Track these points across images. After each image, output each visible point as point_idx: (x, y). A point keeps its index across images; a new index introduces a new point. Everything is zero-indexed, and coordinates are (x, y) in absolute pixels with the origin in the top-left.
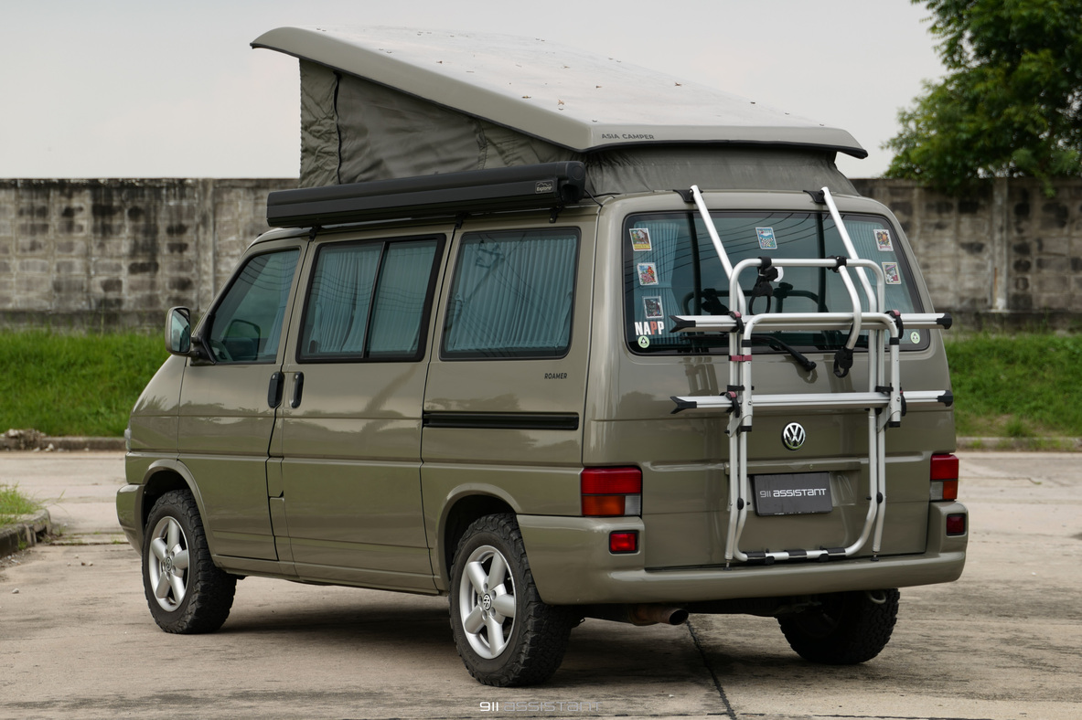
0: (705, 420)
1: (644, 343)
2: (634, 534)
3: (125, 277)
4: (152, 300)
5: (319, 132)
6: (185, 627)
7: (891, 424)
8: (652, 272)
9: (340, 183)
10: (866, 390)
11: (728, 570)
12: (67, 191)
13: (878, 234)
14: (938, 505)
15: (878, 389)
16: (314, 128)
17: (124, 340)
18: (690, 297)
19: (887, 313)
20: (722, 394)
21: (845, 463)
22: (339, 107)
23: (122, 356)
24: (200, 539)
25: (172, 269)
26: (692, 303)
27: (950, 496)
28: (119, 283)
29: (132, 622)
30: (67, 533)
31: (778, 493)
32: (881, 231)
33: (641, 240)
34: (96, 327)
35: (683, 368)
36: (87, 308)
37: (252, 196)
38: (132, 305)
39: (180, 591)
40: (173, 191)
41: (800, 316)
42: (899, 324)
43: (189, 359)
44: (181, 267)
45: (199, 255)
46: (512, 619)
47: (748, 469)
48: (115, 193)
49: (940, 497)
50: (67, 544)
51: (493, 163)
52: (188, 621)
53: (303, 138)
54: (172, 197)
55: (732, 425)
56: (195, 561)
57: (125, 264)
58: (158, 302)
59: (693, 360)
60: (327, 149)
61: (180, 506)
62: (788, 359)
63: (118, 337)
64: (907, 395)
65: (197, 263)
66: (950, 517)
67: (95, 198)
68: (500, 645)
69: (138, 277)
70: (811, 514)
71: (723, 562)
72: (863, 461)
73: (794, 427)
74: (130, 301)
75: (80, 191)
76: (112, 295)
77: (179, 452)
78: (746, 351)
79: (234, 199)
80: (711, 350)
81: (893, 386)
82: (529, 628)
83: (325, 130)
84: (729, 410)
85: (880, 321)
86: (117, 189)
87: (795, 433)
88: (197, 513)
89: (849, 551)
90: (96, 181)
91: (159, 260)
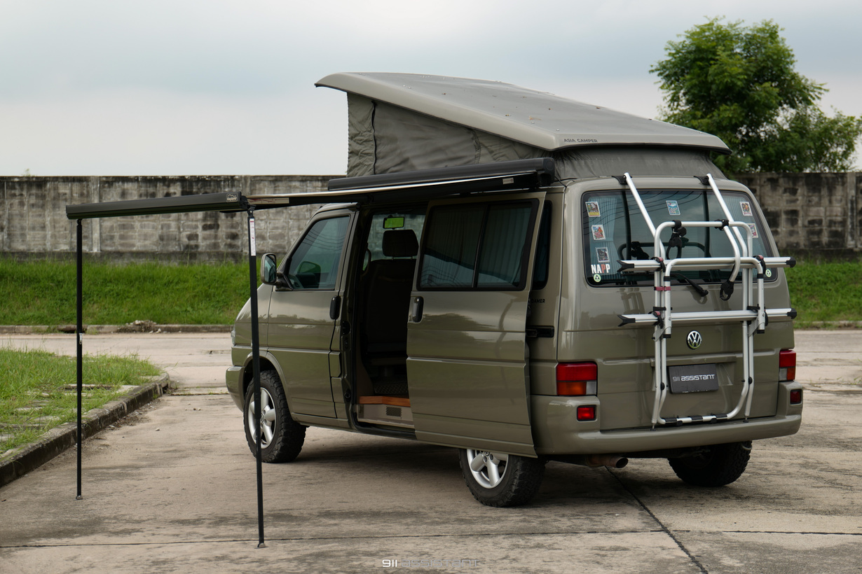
0: (636, 330)
1: (597, 279)
2: (593, 407)
3: (200, 232)
4: (215, 245)
5: (361, 140)
6: (273, 458)
7: (758, 331)
8: (601, 231)
9: (375, 174)
10: (741, 309)
11: (654, 430)
12: (167, 183)
13: (743, 204)
14: (784, 384)
15: (749, 308)
16: (357, 138)
17: (201, 269)
18: (623, 247)
19: (754, 257)
20: (650, 313)
21: (724, 358)
22: (375, 124)
23: (199, 277)
24: (282, 402)
25: (227, 227)
26: (625, 251)
27: (791, 378)
28: (197, 236)
29: (236, 453)
30: (180, 387)
31: (684, 378)
32: (744, 203)
33: (594, 210)
34: (183, 261)
35: (620, 295)
36: (178, 250)
37: (273, 186)
38: (204, 248)
39: (270, 436)
40: (227, 183)
41: (693, 260)
42: (763, 264)
43: (275, 287)
44: (232, 227)
45: (242, 220)
46: (506, 462)
47: (667, 362)
48: (194, 184)
49: (785, 379)
50: (181, 395)
51: (485, 160)
52: (275, 454)
53: (349, 145)
54: (227, 186)
55: (657, 332)
56: (280, 416)
57: (200, 225)
58: (219, 247)
59: (627, 290)
60: (367, 152)
61: (269, 380)
62: (689, 289)
63: (197, 267)
64: (768, 311)
65: (241, 224)
66: (792, 391)
67: (183, 187)
68: (496, 479)
69: (208, 232)
70: (705, 392)
71: (650, 425)
72: (738, 356)
73: (694, 334)
74: (203, 246)
75: (174, 183)
76: (193, 243)
77: (269, 346)
78: (667, 284)
79: (263, 187)
80: (639, 283)
81: (760, 306)
82: (518, 468)
83: (365, 139)
84: (655, 324)
85: (751, 263)
86: (195, 181)
87: (695, 338)
88: (280, 385)
89: (730, 416)
90: (184, 177)
91: (220, 222)
